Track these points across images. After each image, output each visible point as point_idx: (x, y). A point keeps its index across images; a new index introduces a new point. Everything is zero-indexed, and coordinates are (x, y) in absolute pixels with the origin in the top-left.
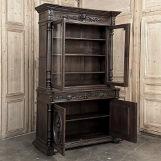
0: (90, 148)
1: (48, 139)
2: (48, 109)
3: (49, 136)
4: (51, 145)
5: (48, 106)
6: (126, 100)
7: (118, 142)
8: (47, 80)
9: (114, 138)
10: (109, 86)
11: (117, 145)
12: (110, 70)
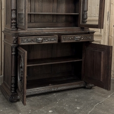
0: (60, 94)
1: (12, 84)
2: (12, 52)
3: (13, 81)
4: (15, 91)
5: (12, 48)
6: (102, 44)
7: (91, 88)
8: (12, 20)
9: (86, 84)
10: (82, 28)
11: (89, 91)
12: (85, 12)
